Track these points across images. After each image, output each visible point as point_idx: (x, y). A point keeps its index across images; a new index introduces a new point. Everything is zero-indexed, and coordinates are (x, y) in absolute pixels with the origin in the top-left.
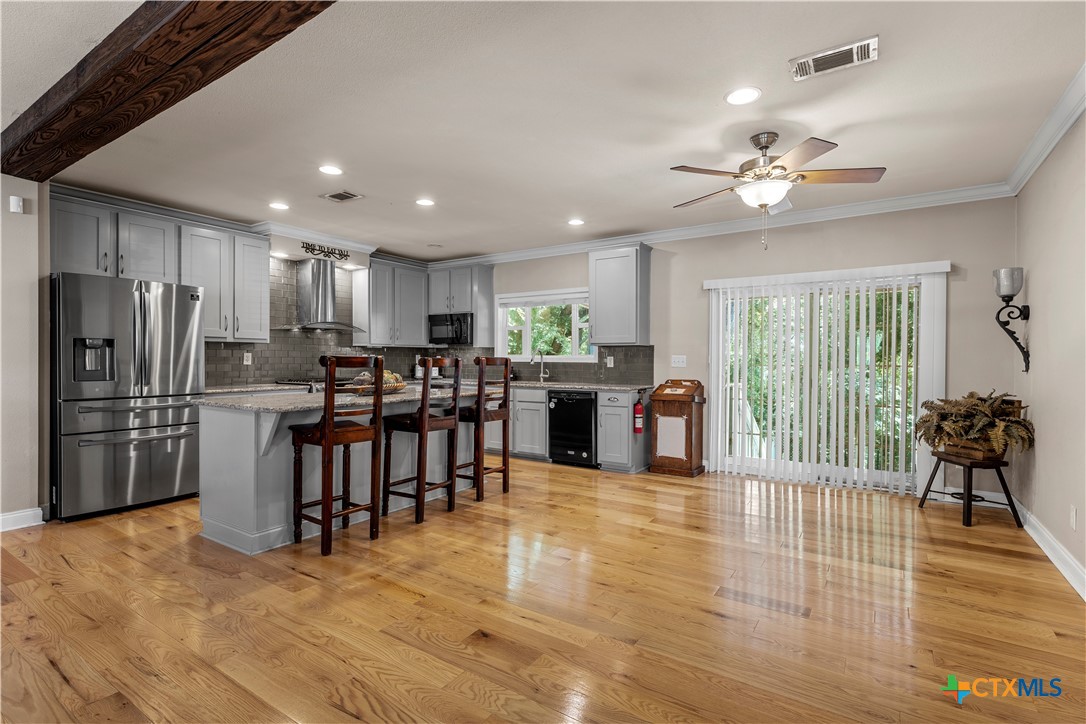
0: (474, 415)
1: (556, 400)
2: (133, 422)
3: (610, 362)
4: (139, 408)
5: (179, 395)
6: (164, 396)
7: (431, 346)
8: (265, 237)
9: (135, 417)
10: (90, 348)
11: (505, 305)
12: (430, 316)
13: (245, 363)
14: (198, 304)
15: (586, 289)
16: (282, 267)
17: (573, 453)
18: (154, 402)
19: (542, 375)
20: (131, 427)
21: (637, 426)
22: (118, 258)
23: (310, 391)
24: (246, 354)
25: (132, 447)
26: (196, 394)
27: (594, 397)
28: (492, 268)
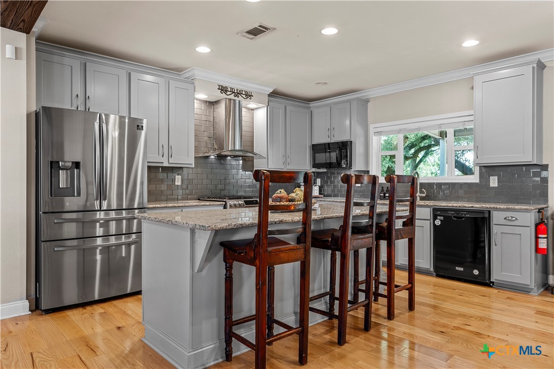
0: (385, 233)
1: (442, 218)
2: (99, 231)
3: (494, 182)
4: (102, 219)
5: (130, 209)
6: (119, 209)
7: (314, 170)
8: (191, 81)
9: (100, 227)
10: (63, 169)
11: (379, 133)
12: (313, 145)
13: (176, 184)
14: (143, 133)
15: (471, 112)
16: (203, 106)
17: (462, 269)
18: (113, 215)
19: (418, 194)
20: (97, 235)
21: (540, 246)
22: (86, 99)
23: (225, 207)
24: (177, 177)
25: (98, 251)
26: (142, 209)
27: (487, 215)
28: (367, 101)
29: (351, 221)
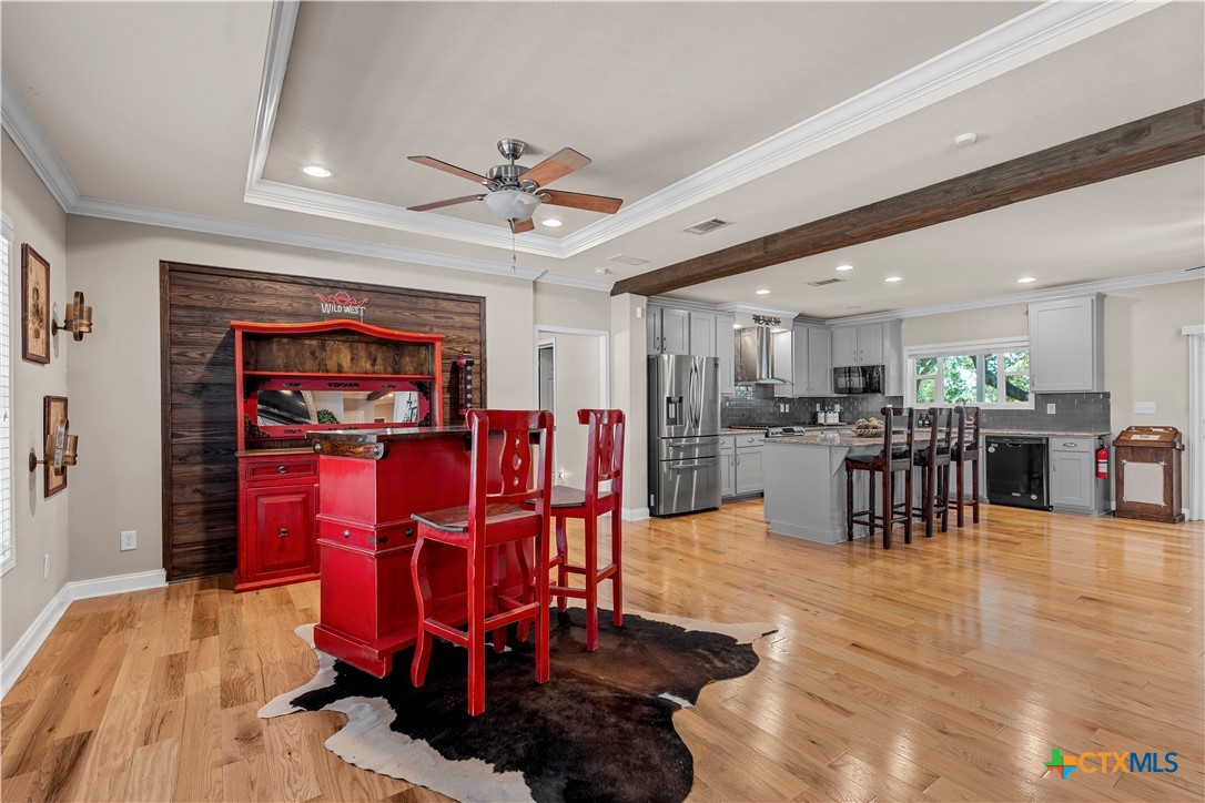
1: (996, 445)
3: (1051, 409)
7: (835, 395)
8: (732, 315)
10: (673, 403)
11: (915, 356)
12: (835, 368)
15: (1026, 338)
17: (1019, 495)
21: (1101, 470)
22: (663, 339)
23: (767, 436)
27: (1044, 442)
28: (901, 321)
29: (937, 444)
